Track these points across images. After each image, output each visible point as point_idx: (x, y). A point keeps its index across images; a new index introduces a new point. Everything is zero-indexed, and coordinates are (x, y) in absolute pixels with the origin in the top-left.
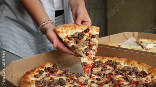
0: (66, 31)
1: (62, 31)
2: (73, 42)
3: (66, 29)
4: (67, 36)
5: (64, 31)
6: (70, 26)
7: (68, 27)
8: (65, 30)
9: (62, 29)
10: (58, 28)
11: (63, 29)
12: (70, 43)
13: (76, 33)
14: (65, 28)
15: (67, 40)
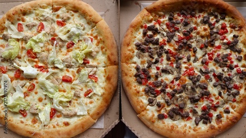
1: (190, 130)
2: (186, 108)
3: (184, 129)
5: (187, 128)
6: (178, 132)
7: (181, 132)
9: (190, 132)
11: (187, 132)
12: (190, 109)
13: (174, 120)
15: (191, 115)
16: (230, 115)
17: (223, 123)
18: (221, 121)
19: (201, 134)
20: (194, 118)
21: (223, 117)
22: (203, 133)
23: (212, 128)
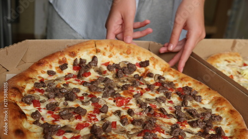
0: (111, 53)
1: (105, 51)
2: (112, 74)
3: (112, 51)
4: (109, 63)
5: (108, 54)
6: (121, 47)
7: (117, 47)
8: (110, 51)
9: (105, 49)
10: (101, 44)
11: (108, 48)
12: (106, 74)
13: (126, 62)
14: (111, 48)
15: (105, 68)
16: (47, 69)
17: (57, 60)
18: (60, 62)
19: (89, 46)
20: (99, 65)
21: (57, 68)
22: (86, 47)
23: (73, 54)
